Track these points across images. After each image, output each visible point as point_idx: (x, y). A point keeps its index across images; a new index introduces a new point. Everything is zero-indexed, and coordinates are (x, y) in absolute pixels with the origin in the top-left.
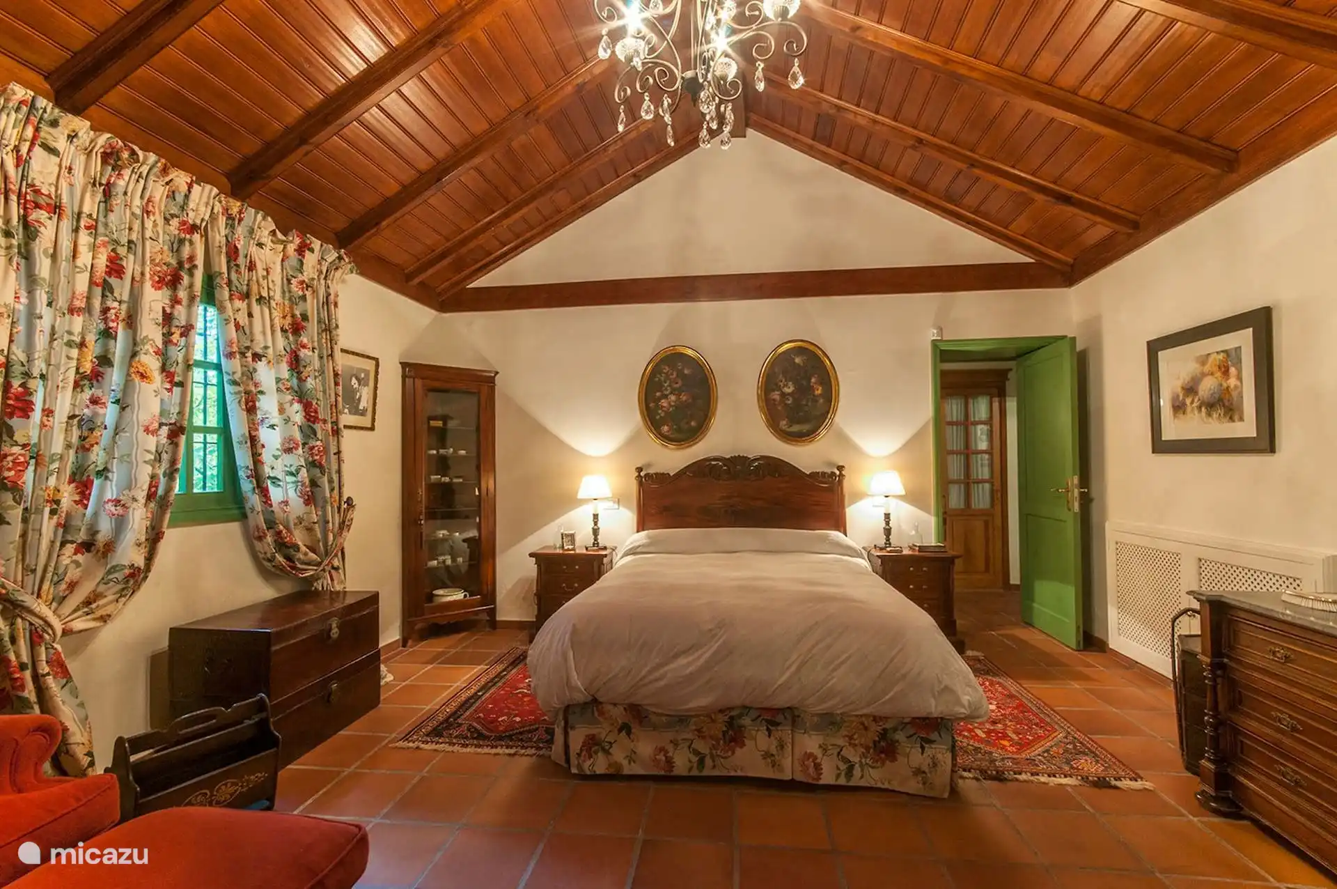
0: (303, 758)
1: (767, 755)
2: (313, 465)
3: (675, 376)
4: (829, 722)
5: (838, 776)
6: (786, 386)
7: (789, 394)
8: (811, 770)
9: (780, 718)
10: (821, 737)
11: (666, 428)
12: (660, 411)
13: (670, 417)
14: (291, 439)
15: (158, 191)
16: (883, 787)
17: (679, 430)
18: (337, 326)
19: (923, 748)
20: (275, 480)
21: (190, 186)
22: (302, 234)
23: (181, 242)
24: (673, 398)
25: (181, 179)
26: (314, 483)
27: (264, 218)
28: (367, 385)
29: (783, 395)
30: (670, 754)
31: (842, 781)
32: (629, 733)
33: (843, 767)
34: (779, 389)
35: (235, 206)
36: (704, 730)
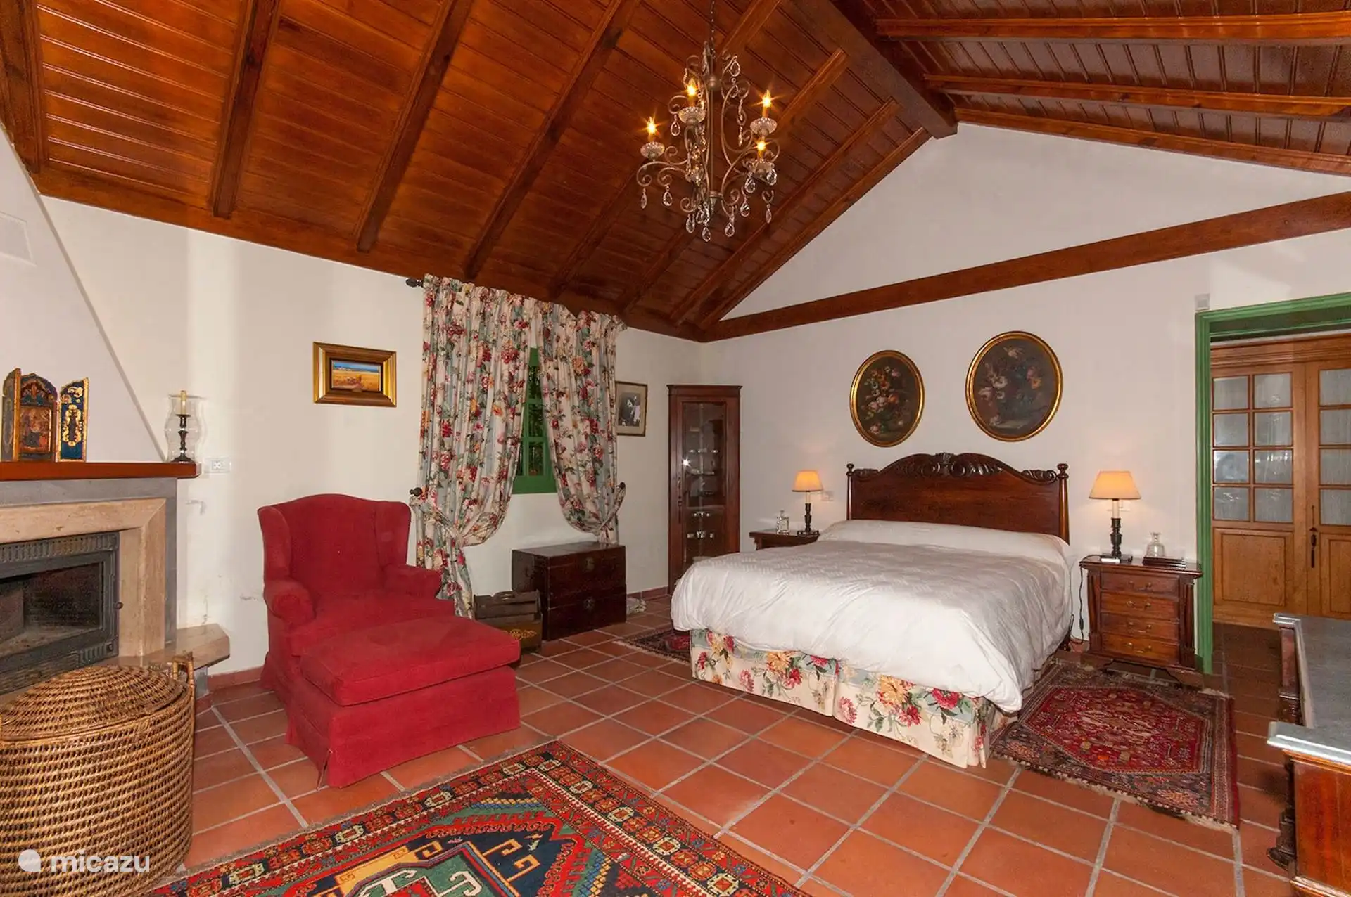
0: (571, 637)
1: (817, 694)
2: (595, 460)
3: (883, 379)
4: (865, 679)
5: (869, 725)
6: (997, 381)
7: (1001, 389)
8: (846, 713)
9: (826, 667)
10: (858, 689)
11: (874, 428)
12: (869, 413)
13: (880, 418)
14: (580, 444)
15: (506, 308)
16: (909, 743)
17: (888, 430)
18: (613, 367)
19: (944, 719)
20: (571, 470)
21: (522, 302)
22: (588, 312)
23: (520, 334)
24: (881, 400)
25: (517, 299)
26: (596, 473)
27: (563, 309)
28: (639, 404)
29: (994, 391)
30: (751, 678)
31: (873, 729)
32: (726, 656)
33: (875, 717)
34: (989, 384)
35: (546, 306)
36: (773, 664)
